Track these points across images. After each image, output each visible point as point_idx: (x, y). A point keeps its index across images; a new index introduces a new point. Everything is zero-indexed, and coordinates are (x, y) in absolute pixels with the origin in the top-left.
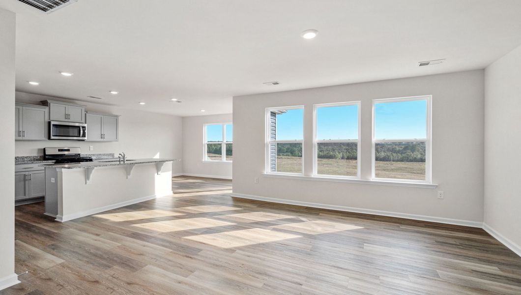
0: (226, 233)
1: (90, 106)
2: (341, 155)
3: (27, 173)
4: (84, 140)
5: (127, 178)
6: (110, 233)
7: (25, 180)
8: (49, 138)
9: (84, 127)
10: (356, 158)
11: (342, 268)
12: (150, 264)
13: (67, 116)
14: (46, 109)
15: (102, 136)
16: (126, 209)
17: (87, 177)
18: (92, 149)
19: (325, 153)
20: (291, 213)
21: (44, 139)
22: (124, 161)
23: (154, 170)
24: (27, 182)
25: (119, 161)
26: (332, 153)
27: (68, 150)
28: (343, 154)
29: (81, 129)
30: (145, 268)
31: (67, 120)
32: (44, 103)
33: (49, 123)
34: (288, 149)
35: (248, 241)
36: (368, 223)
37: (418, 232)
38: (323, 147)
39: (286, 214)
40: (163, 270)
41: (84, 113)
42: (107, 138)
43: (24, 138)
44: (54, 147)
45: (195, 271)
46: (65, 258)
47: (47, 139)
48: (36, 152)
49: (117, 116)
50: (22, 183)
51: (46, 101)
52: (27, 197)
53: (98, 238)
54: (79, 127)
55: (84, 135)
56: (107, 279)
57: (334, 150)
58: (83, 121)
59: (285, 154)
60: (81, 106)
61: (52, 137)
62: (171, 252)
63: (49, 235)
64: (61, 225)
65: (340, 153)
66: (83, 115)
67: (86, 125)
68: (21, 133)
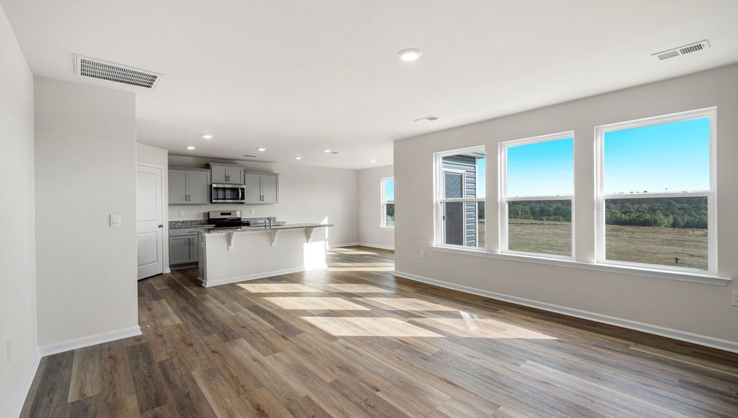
0: (345, 318)
1: (250, 165)
2: (671, 219)
3: (191, 237)
4: (243, 203)
5: (271, 245)
6: (236, 303)
7: (190, 244)
8: (211, 202)
9: (243, 189)
10: (705, 227)
11: (453, 384)
12: (244, 338)
13: (227, 178)
14: (208, 172)
15: (261, 198)
16: (267, 281)
17: (229, 243)
18: (253, 212)
19: (633, 216)
20: (456, 304)
21: (206, 202)
22: (270, 226)
23: (304, 238)
24: (191, 246)
25: (265, 226)
26: (648, 216)
27: (230, 214)
28: (674, 218)
29: (240, 191)
30: (237, 341)
31: (226, 182)
32: (207, 166)
33: (211, 186)
34: (558, 209)
35: (362, 331)
36: (573, 332)
37: (658, 360)
38: (631, 206)
39: (446, 305)
40: (250, 345)
41: (243, 173)
42: (266, 199)
43: (190, 202)
44: (216, 211)
45: (278, 352)
46: (184, 320)
47: (209, 203)
48: (202, 215)
49: (277, 175)
50: (187, 247)
51: (208, 164)
52: (191, 261)
53: (222, 306)
54: (237, 189)
55: (243, 198)
56: (200, 344)
57: (654, 211)
58: (242, 183)
59: (552, 218)
60: (241, 166)
61: (214, 201)
62: (272, 330)
63: (188, 298)
64: (204, 290)
65: (668, 215)
66: (242, 175)
67: (244, 187)
68: (187, 197)
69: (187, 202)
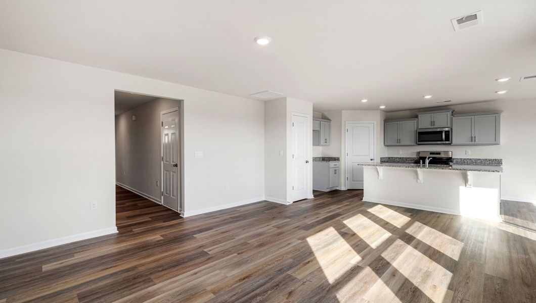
8: (420, 144)
13: (433, 123)
14: (416, 121)
15: (472, 139)
21: (413, 144)
27: (439, 153)
29: (444, 134)
31: (432, 127)
33: (417, 131)
41: (450, 117)
43: (400, 144)
44: (426, 151)
47: (415, 144)
51: (416, 114)
54: (442, 132)
58: (448, 126)
66: (449, 120)
67: (450, 129)
68: (399, 141)
69: (398, 144)
